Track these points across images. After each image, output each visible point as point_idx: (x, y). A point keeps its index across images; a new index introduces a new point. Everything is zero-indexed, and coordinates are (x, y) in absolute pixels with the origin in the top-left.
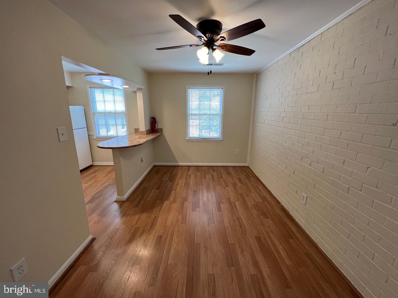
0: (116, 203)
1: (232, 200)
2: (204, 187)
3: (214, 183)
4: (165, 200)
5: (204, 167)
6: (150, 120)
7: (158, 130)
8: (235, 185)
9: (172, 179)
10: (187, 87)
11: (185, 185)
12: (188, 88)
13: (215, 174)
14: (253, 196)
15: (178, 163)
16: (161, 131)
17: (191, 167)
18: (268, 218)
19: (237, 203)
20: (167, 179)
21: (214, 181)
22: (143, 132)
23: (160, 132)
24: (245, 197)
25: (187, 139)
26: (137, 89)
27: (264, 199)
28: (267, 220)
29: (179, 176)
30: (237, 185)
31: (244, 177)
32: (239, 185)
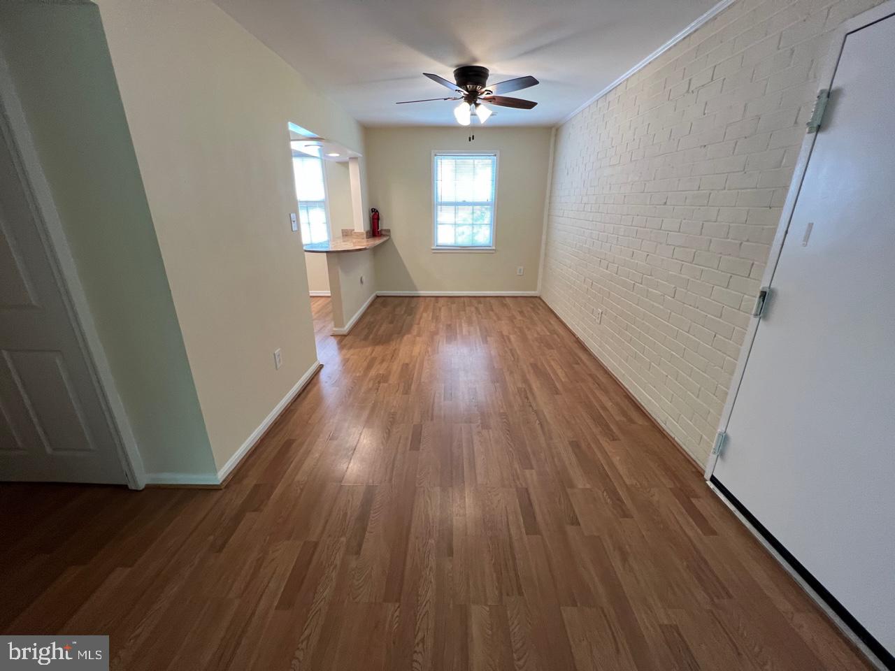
0: (332, 337)
1: (505, 333)
2: (463, 321)
3: (480, 316)
4: (404, 335)
5: (462, 299)
6: (370, 215)
7: (383, 233)
8: (512, 319)
9: (411, 311)
10: (433, 154)
11: (432, 318)
12: (435, 155)
13: (481, 307)
14: (539, 329)
15: (416, 290)
16: (387, 234)
17: (440, 298)
18: (553, 349)
19: (512, 337)
20: (403, 312)
21: (480, 314)
22: (362, 234)
23: (387, 236)
24: (526, 330)
25: (433, 248)
26: (350, 158)
27: (554, 332)
28: (552, 351)
29: (422, 309)
30: (515, 318)
31: (529, 309)
32: (519, 317)
